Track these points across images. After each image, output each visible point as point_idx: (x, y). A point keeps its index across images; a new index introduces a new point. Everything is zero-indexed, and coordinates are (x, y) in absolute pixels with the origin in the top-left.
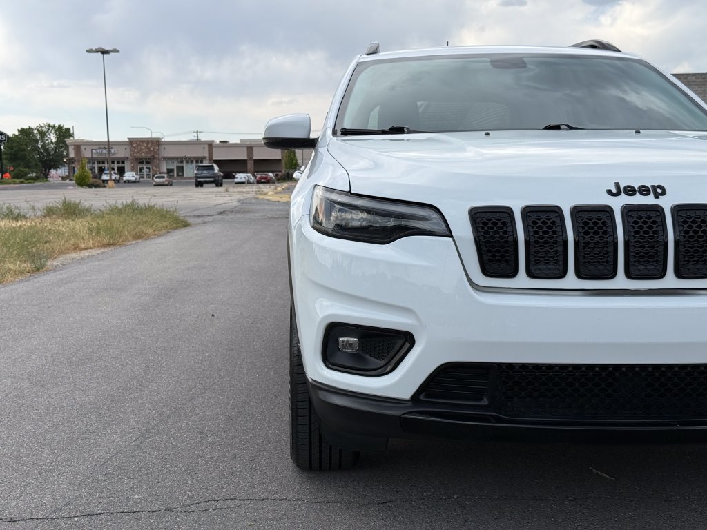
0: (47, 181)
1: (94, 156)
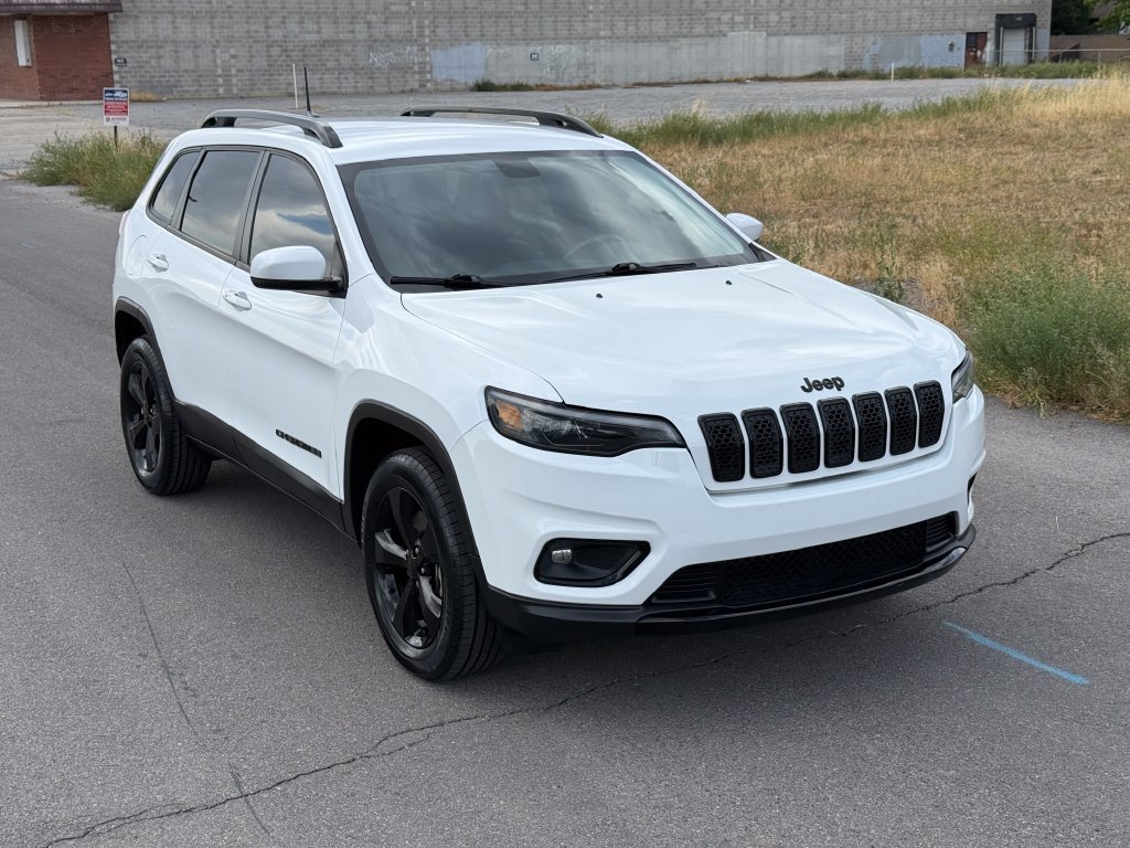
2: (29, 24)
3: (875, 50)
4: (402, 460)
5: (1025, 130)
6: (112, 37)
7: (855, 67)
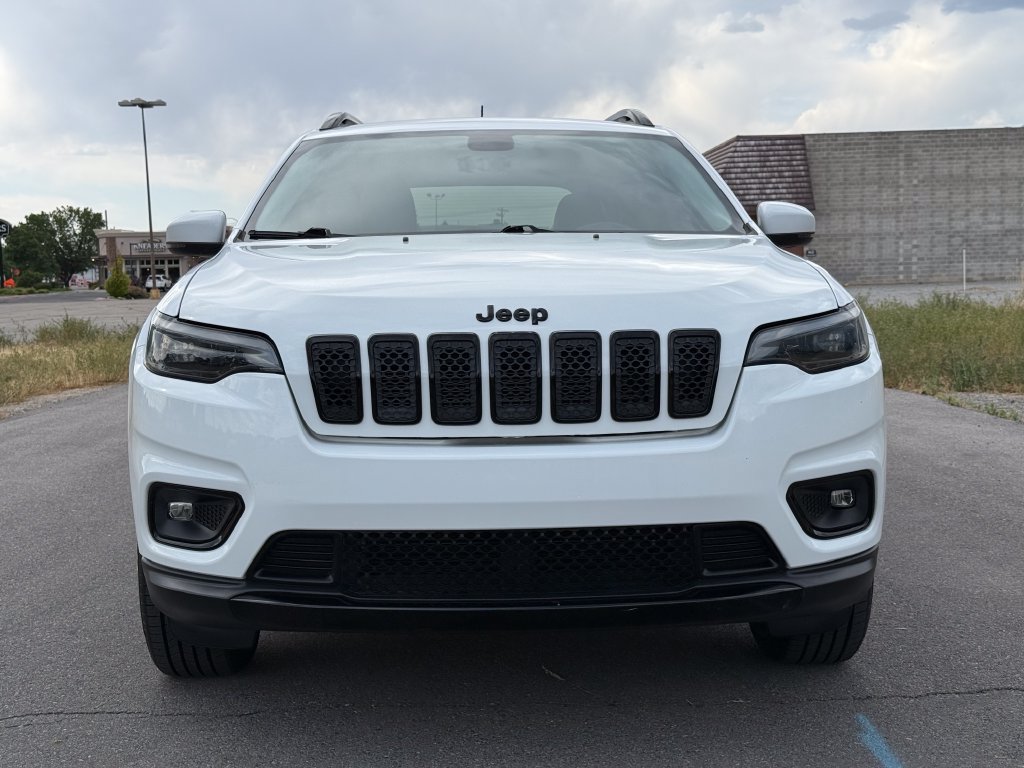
0: (67, 290)
1: (134, 253)
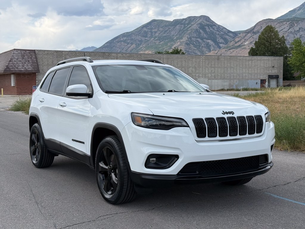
2: (15, 75)
3: (237, 83)
4: (108, 139)
5: (278, 100)
6: (37, 79)
7: (231, 88)
